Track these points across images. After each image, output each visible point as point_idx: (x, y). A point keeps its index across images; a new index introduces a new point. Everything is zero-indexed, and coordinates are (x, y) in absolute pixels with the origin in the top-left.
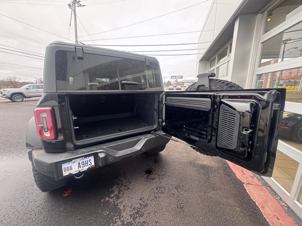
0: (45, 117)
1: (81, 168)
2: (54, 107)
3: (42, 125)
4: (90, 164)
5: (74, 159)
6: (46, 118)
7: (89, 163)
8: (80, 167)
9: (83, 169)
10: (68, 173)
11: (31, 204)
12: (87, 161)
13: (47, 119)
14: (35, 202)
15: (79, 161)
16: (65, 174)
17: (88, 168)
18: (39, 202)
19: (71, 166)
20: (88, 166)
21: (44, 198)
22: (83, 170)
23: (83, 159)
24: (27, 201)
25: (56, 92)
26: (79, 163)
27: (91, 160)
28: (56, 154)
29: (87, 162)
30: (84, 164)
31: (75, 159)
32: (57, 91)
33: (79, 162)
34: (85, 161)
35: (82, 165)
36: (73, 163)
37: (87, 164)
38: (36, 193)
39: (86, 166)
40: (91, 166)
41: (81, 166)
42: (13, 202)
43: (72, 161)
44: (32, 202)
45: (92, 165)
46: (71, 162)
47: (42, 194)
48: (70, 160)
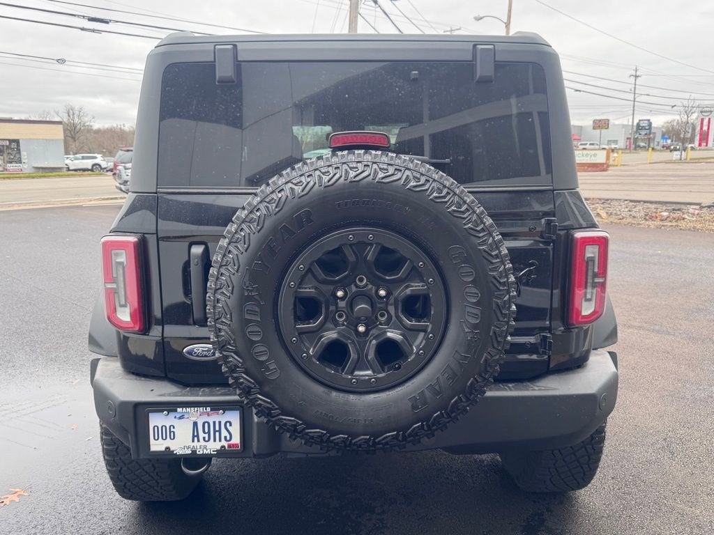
0: (123, 263)
1: (198, 441)
2: (145, 235)
3: (114, 286)
4: (228, 438)
5: (183, 407)
6: (124, 268)
7: (224, 433)
8: (198, 436)
9: (205, 447)
10: (162, 444)
11: (92, 522)
12: (220, 422)
13: (126, 270)
14: (102, 519)
15: (194, 414)
16: (157, 446)
17: (219, 448)
18: (110, 522)
19: (174, 428)
20: (220, 440)
21: (123, 518)
22: (205, 452)
23: (208, 415)
24: (86, 510)
25: (155, 191)
26: (195, 424)
27: (231, 425)
28: (143, 379)
29: (217, 428)
30: (209, 432)
31: (186, 407)
32: (157, 188)
33: (194, 419)
34: (214, 423)
35: (204, 432)
36: (180, 418)
37: (217, 434)
38: (111, 497)
39: (215, 440)
40: (229, 446)
41: (201, 435)
42: (60, 501)
43: (176, 411)
44: (95, 516)
45: (232, 442)
46: (172, 415)
47: (122, 506)
48: (170, 407)
